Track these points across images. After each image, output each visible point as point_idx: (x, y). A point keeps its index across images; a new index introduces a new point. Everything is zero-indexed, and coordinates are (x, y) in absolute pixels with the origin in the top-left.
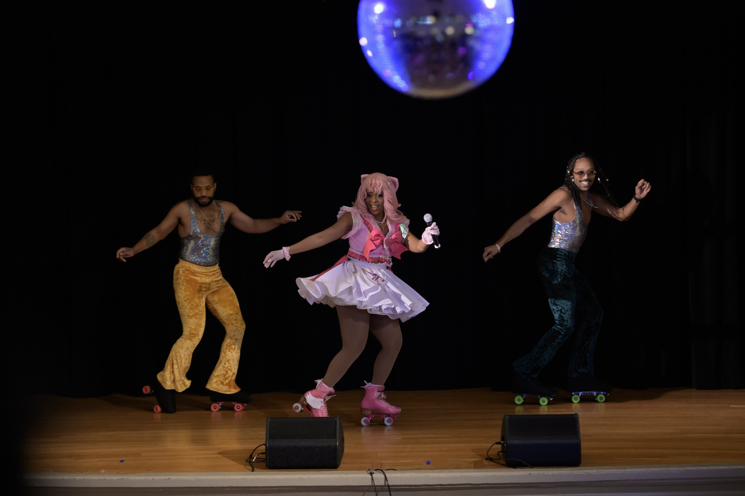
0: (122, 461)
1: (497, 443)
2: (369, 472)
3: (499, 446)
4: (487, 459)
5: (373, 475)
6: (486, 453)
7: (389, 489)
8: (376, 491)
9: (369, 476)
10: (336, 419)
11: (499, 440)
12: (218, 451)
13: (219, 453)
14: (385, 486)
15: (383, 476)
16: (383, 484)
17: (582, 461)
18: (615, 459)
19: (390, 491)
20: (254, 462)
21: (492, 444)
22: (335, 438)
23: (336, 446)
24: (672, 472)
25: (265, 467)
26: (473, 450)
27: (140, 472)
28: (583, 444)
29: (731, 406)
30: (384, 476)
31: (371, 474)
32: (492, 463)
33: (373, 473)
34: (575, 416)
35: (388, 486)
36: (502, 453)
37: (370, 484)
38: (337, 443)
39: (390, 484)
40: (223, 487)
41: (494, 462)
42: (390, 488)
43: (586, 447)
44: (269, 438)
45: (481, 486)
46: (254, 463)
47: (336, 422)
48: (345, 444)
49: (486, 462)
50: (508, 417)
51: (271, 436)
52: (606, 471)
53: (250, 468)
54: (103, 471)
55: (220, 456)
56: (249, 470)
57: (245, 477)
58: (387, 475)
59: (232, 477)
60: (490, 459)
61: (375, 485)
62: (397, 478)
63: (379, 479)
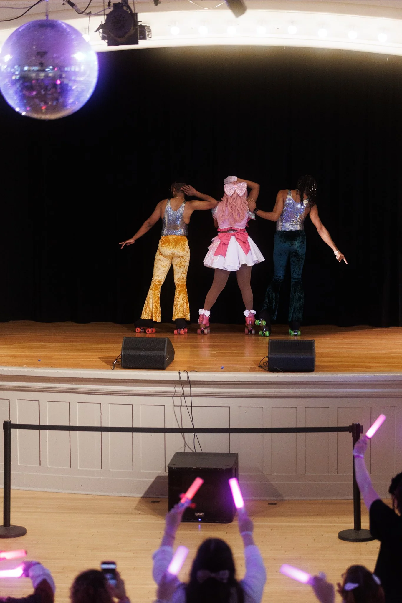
0: (40, 361)
1: (266, 357)
6: (259, 363)
8: (181, 384)
9: (178, 374)
10: (165, 339)
12: (98, 357)
14: (188, 381)
15: (186, 374)
16: (186, 379)
19: (190, 384)
20: (115, 364)
21: (263, 358)
22: (164, 350)
23: (164, 356)
25: (121, 367)
26: (254, 361)
27: (46, 367)
28: (317, 359)
31: (179, 373)
34: (312, 341)
35: (189, 381)
37: (179, 380)
38: (165, 354)
40: (90, 378)
41: (263, 368)
43: (318, 361)
47: (165, 341)
48: (175, 355)
49: (258, 368)
50: (271, 341)
53: (112, 367)
54: (25, 366)
57: (103, 372)
58: (188, 375)
60: (260, 367)
61: (181, 380)
62: (194, 376)
63: (184, 376)
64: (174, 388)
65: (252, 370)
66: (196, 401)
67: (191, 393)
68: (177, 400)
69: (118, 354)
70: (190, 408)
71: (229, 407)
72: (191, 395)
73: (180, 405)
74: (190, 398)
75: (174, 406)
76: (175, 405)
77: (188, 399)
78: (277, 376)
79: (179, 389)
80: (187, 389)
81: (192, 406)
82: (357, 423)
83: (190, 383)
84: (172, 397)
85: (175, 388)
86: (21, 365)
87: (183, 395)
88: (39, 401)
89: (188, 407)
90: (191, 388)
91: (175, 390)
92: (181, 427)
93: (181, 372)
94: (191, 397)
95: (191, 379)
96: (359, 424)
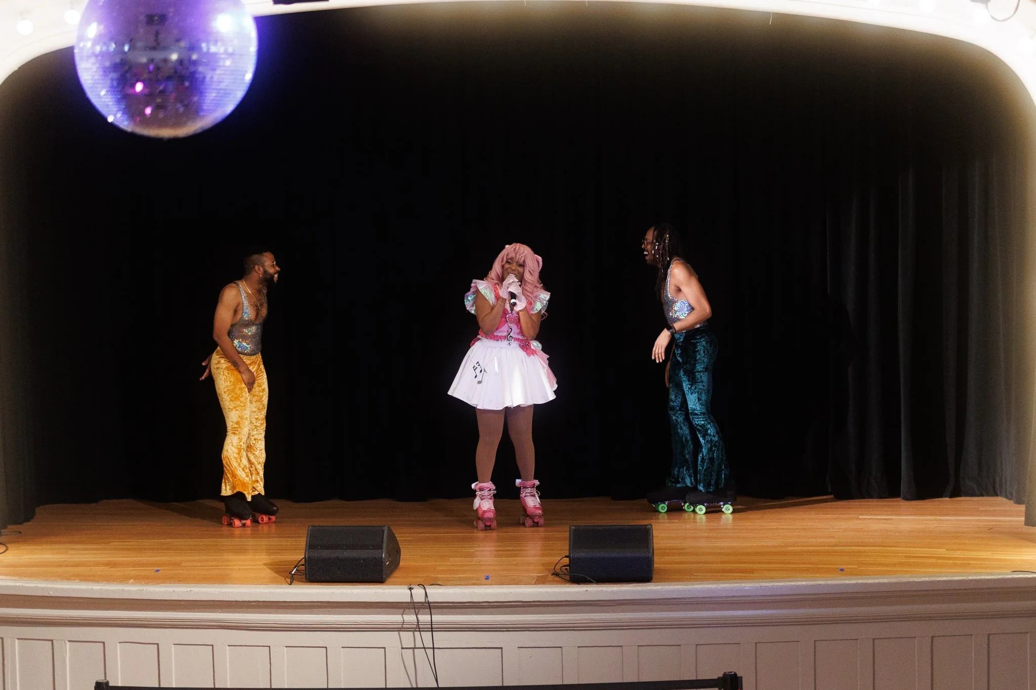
0: (158, 571)
1: (566, 557)
2: (410, 587)
3: (568, 559)
4: (553, 574)
5: (412, 590)
6: (553, 568)
7: (429, 605)
8: (414, 608)
9: (409, 591)
10: (384, 528)
11: (568, 554)
12: (265, 562)
13: (265, 564)
14: (425, 602)
15: (422, 591)
16: (424, 601)
17: (654, 577)
18: (695, 574)
19: (430, 608)
20: (294, 574)
21: (560, 558)
22: (381, 548)
23: (382, 557)
24: (745, 588)
25: (304, 580)
26: (543, 565)
27: (170, 583)
28: (656, 559)
29: (860, 517)
30: (424, 592)
31: (410, 589)
32: (557, 579)
33: (413, 588)
34: (648, 527)
35: (429, 603)
36: (568, 568)
37: (410, 601)
38: (384, 555)
39: (430, 601)
40: (249, 601)
41: (560, 577)
42: (431, 605)
43: (658, 562)
44: (309, 549)
45: (532, 603)
46: (294, 576)
47: (383, 531)
48: (401, 557)
49: (551, 577)
50: (574, 528)
51: (311, 546)
52: (671, 587)
53: (289, 580)
54: (132, 581)
55: (265, 567)
56: (288, 583)
57: (272, 591)
58: (427, 591)
59: (258, 590)
60: (556, 574)
61: (414, 601)
62: (437, 594)
63: (418, 594)
64: (401, 616)
65: (541, 581)
66: (442, 638)
67: (432, 625)
68: (407, 637)
69: (300, 556)
70: (430, 652)
71: (501, 648)
72: (432, 628)
73: (413, 647)
74: (431, 633)
75: (402, 648)
76: (404, 647)
77: (427, 636)
78: (587, 591)
79: (410, 618)
80: (424, 618)
81: (433, 648)
82: (731, 672)
83: (429, 606)
84: (397, 632)
85: (404, 616)
86: (124, 579)
87: (418, 628)
88: (158, 644)
89: (426, 650)
90: (433, 616)
91: (404, 620)
92: (414, 686)
93: (412, 586)
94: (432, 631)
95: (431, 599)
96: (735, 675)
